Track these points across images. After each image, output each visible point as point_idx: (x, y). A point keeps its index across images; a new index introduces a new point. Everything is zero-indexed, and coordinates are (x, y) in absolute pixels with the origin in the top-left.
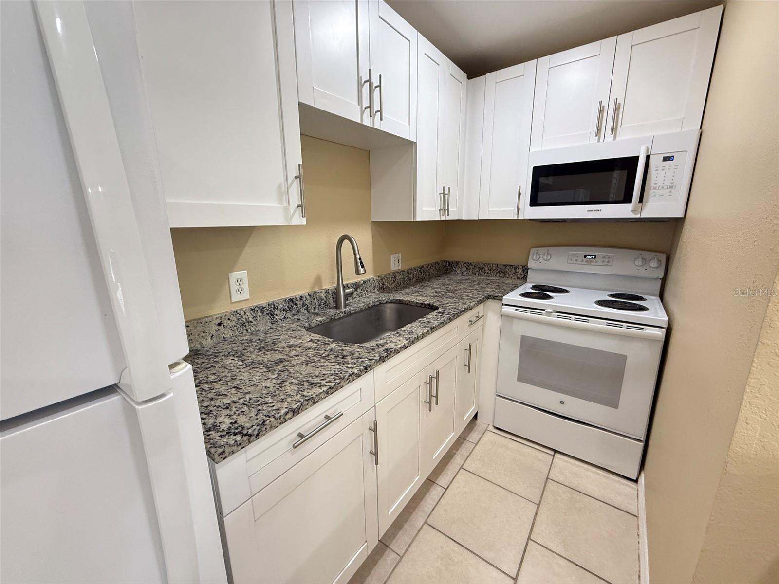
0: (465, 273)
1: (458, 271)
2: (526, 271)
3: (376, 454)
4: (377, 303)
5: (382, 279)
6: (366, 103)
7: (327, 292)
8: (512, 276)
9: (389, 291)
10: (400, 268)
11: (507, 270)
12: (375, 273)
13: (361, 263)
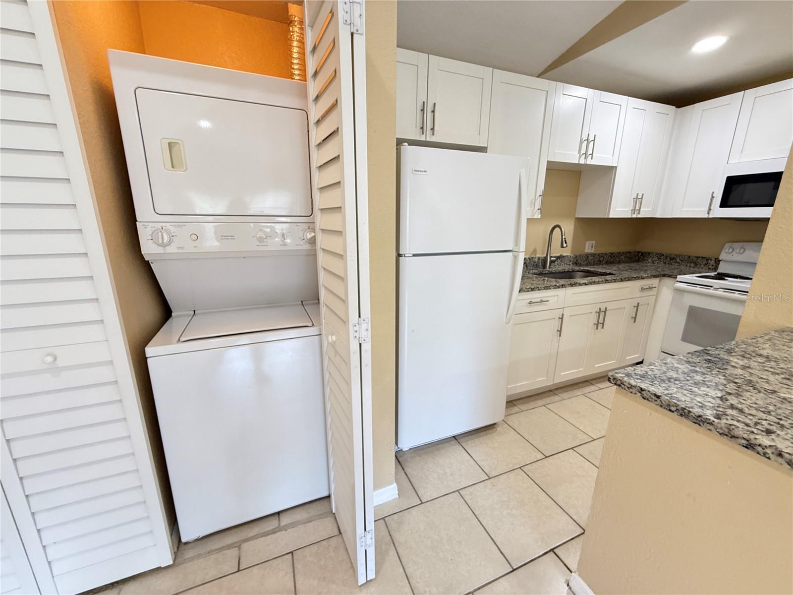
0: (656, 262)
1: (650, 260)
2: (718, 262)
3: (560, 331)
4: (571, 270)
5: (576, 257)
6: (583, 151)
7: (539, 258)
8: (703, 266)
9: (581, 265)
10: (593, 251)
11: (699, 261)
12: (572, 252)
13: (565, 241)
